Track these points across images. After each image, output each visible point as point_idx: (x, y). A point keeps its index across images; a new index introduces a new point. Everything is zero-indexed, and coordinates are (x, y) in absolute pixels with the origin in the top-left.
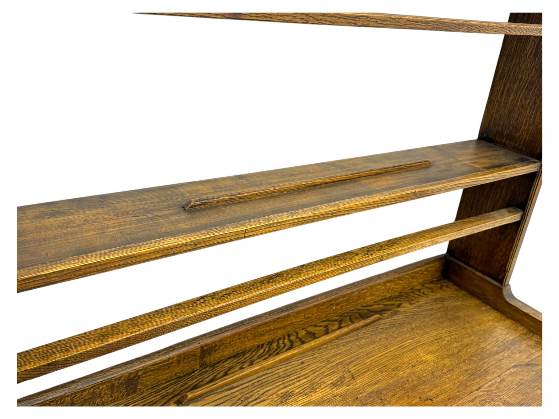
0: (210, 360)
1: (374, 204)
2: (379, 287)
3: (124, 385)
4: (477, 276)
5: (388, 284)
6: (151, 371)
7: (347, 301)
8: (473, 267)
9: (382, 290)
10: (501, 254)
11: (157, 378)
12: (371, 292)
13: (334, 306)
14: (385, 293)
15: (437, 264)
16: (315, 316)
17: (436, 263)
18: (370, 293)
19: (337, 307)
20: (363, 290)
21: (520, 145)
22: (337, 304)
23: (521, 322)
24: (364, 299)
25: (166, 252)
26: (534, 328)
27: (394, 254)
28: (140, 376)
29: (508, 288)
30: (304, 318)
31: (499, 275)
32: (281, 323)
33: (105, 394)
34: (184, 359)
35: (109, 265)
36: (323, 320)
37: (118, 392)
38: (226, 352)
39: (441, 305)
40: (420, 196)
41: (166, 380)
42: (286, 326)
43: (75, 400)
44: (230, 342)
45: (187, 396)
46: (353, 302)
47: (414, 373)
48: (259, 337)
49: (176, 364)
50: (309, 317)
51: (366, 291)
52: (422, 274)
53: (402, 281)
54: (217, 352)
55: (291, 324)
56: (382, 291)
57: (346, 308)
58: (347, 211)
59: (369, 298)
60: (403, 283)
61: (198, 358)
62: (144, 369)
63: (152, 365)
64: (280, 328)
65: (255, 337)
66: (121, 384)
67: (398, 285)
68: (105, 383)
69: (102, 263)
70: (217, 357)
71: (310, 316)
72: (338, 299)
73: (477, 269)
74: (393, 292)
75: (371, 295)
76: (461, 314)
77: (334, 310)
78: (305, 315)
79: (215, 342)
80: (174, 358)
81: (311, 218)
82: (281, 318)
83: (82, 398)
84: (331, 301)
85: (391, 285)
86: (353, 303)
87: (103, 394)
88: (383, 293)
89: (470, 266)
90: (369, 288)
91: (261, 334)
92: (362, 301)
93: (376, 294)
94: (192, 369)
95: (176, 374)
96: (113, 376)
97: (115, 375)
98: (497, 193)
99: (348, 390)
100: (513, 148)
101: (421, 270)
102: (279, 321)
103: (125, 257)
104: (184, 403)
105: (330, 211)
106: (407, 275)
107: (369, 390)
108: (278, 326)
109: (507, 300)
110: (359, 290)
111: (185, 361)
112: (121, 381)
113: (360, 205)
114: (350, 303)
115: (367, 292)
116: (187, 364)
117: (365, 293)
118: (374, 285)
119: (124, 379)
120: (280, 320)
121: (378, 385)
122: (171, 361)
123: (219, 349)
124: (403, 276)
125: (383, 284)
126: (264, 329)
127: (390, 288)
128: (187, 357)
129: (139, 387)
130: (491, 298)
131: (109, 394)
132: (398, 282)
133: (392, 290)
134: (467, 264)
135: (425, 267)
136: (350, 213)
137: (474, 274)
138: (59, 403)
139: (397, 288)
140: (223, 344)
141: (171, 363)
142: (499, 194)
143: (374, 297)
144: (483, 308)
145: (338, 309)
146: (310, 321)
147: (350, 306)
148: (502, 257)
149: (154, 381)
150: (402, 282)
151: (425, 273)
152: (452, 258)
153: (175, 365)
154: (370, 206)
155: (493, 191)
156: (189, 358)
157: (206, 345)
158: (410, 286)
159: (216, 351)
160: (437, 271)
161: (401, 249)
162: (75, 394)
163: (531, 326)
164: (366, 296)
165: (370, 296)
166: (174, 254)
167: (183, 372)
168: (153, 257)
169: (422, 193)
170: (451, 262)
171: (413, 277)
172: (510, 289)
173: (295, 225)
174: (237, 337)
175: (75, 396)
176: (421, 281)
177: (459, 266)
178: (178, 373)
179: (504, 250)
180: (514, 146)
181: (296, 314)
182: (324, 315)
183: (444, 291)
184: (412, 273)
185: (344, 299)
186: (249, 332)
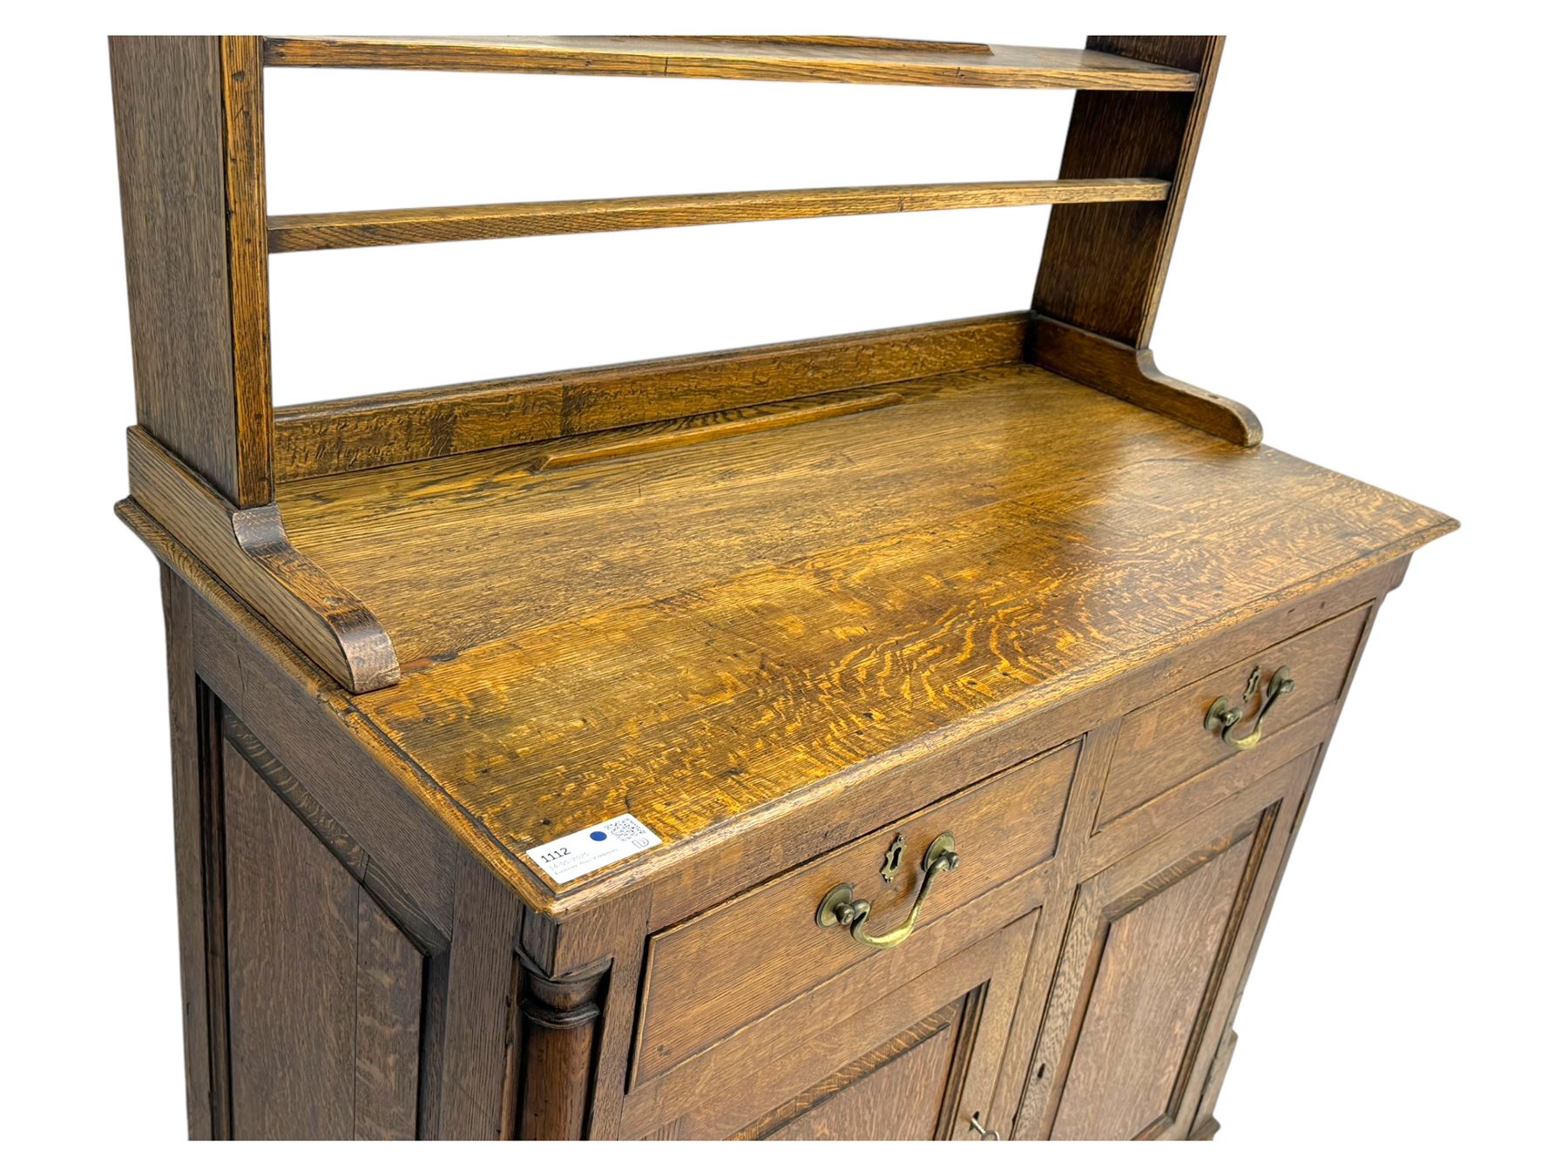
0: (579, 423)
1: (885, 73)
2: (897, 349)
3: (428, 427)
4: (1089, 339)
5: (915, 348)
6: (477, 412)
7: (834, 364)
8: (1081, 326)
9: (903, 359)
10: (1133, 284)
11: (486, 432)
12: (880, 357)
13: (809, 370)
14: (908, 368)
15: (1013, 327)
16: (773, 384)
17: (1010, 323)
18: (880, 361)
19: (816, 376)
20: (865, 347)
21: (1162, 47)
22: (817, 369)
23: (1170, 414)
24: (868, 372)
25: (543, 61)
26: (1194, 418)
27: (923, 201)
28: (456, 417)
29: (1146, 353)
30: (752, 382)
31: (1128, 330)
32: (709, 380)
33: (395, 438)
34: (534, 404)
35: (460, 59)
36: (789, 398)
37: (417, 440)
38: (608, 416)
39: (1018, 393)
40: (968, 81)
41: (502, 442)
42: (718, 391)
43: (345, 434)
44: (616, 394)
45: (546, 459)
46: (845, 372)
47: (962, 461)
48: (667, 399)
49: (519, 411)
50: (761, 383)
51: (870, 352)
52: (982, 341)
53: (942, 347)
54: (592, 409)
55: (729, 388)
56: (902, 362)
57: (833, 383)
58: (837, 73)
59: (878, 372)
60: (945, 354)
61: (559, 411)
62: (465, 405)
63: (478, 400)
64: (708, 392)
65: (660, 398)
66: (425, 424)
67: (935, 356)
68: (397, 413)
69: (451, 51)
70: (592, 422)
71: (764, 379)
72: (816, 355)
73: (1088, 329)
74: (924, 369)
75: (882, 365)
76: (1058, 403)
77: (810, 380)
78: (755, 374)
79: (589, 385)
80: (516, 396)
81: (778, 69)
82: (710, 368)
83: (357, 434)
84: (803, 356)
85: (920, 352)
86: (847, 375)
87: (392, 437)
88: (904, 366)
89: (1075, 324)
90: (877, 346)
91: (672, 393)
92: (863, 374)
93: (892, 366)
94: (547, 434)
95: (520, 435)
96: (410, 403)
97: (414, 402)
98: (1123, 158)
99: (841, 472)
100: (1150, 56)
101: (979, 331)
102: (706, 375)
103: (484, 51)
104: (542, 469)
105: (808, 64)
106: (952, 335)
107: (880, 474)
108: (705, 384)
109: (1145, 374)
110: (857, 346)
111: (536, 410)
112: (424, 417)
113: (861, 68)
114: (840, 372)
115: (873, 356)
116: (539, 418)
117: (870, 356)
118: (888, 343)
119: (430, 415)
120: (707, 371)
121: (896, 470)
122: (511, 401)
123: (595, 403)
124: (943, 337)
125: (904, 344)
126: (678, 383)
127: (918, 358)
128: (538, 403)
129: (454, 443)
130: (1115, 379)
131: (402, 440)
132: (934, 347)
133: (923, 365)
134: (1070, 321)
135: (988, 326)
136: (842, 81)
137: (1082, 336)
138: (317, 431)
139: (931, 362)
140: (603, 394)
141: (512, 407)
142: (1127, 158)
143: (887, 371)
144: (1099, 399)
145: (817, 379)
146: (764, 391)
147: (841, 379)
148: (1134, 289)
149: (480, 436)
150: (943, 351)
151: (987, 340)
152: (1040, 317)
153: (518, 414)
154: (878, 76)
155: (1117, 153)
156: (541, 406)
157: (574, 388)
158: (959, 366)
159: (591, 406)
160: (1013, 344)
161: (935, 194)
162: (346, 421)
163: (1189, 415)
164: (870, 365)
165: (879, 366)
166: (554, 71)
167: (532, 434)
168: (523, 65)
169: (972, 75)
170: (1040, 322)
171: (965, 345)
172: (1150, 357)
173: (748, 75)
174: (628, 387)
175: (345, 426)
176: (979, 357)
177: (1055, 327)
178: (524, 434)
179: (1137, 274)
180: (1153, 51)
181: (737, 367)
182: (790, 386)
183: (1025, 376)
184: (961, 333)
185: (829, 359)
186: (650, 382)
